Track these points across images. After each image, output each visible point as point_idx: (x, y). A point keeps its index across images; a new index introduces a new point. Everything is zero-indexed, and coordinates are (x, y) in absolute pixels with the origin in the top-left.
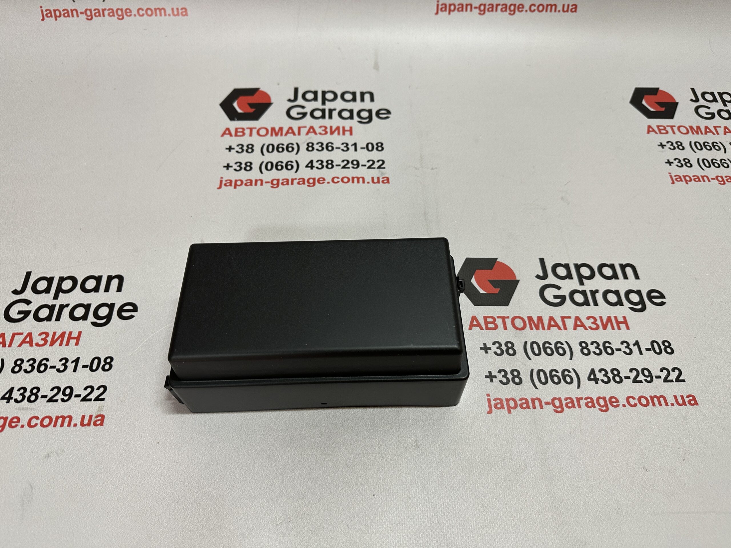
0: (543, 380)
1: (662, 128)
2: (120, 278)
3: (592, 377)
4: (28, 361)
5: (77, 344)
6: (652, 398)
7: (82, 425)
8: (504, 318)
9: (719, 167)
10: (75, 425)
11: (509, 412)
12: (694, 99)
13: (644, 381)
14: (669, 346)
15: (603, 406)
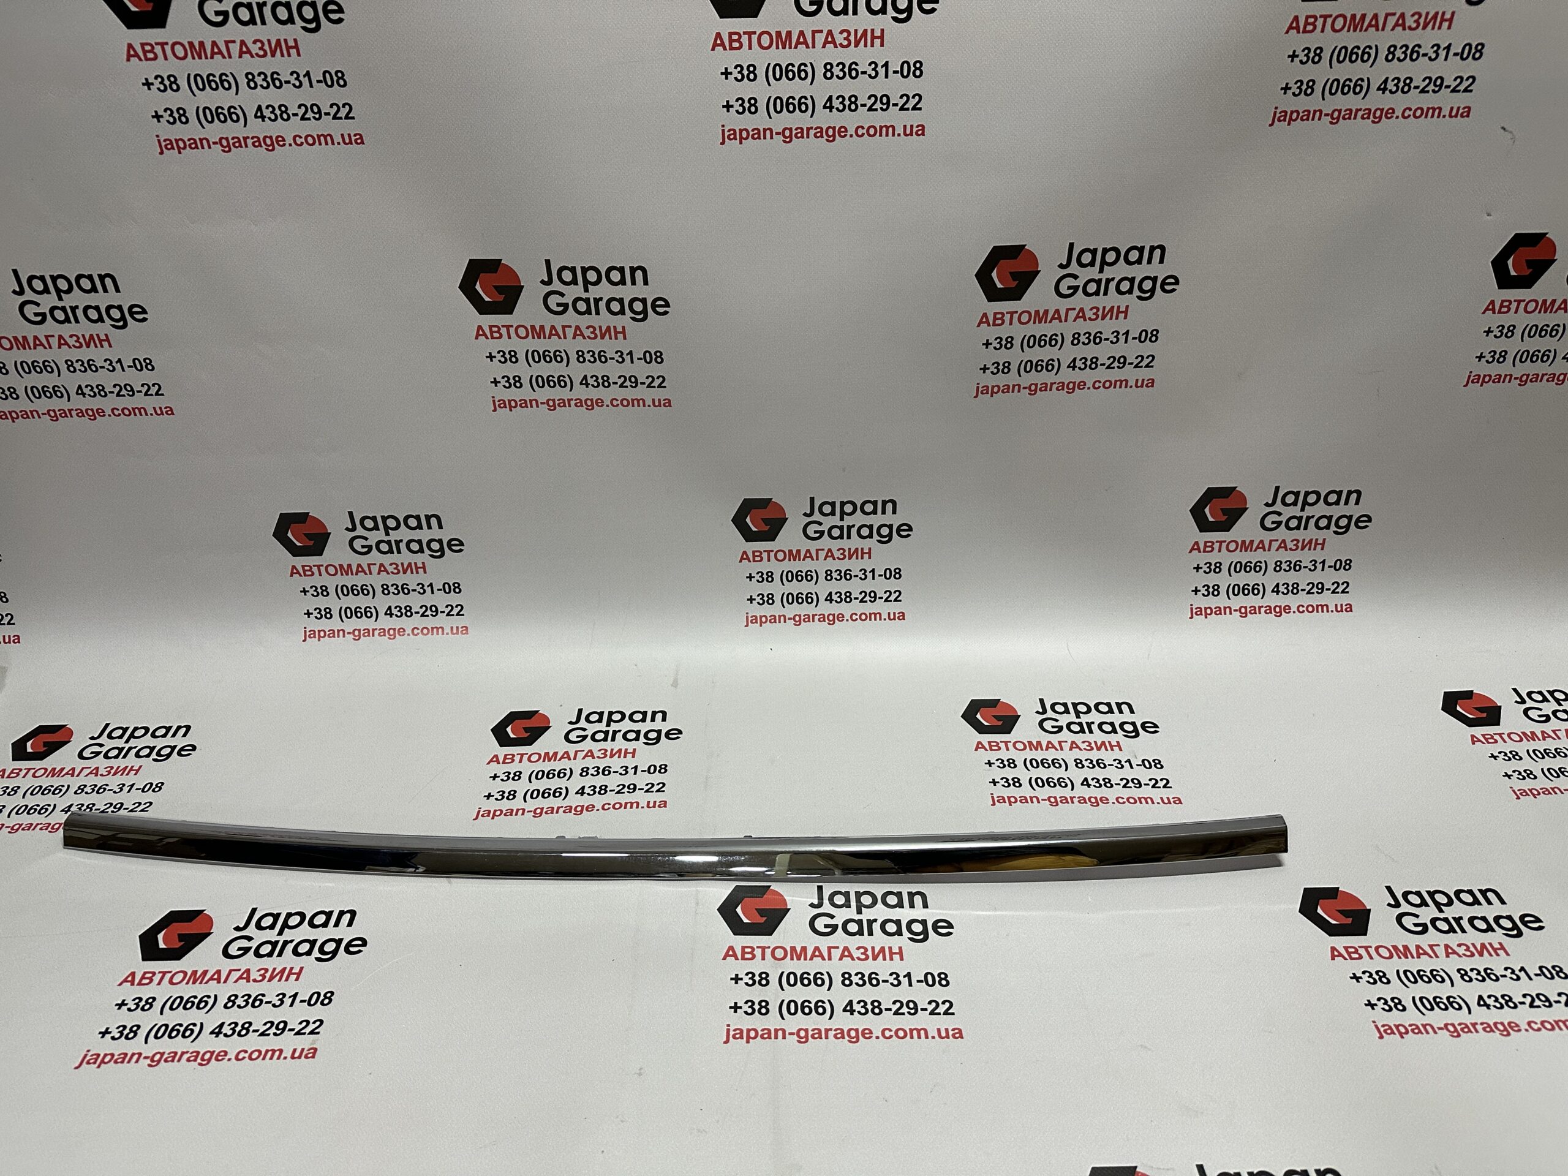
0: (792, 1010)
1: (995, 744)
2: (353, 913)
3: (849, 1008)
4: (243, 997)
5: (297, 979)
6: (911, 1030)
7: (293, 1057)
8: (763, 949)
9: (1055, 785)
10: (285, 1058)
11: (748, 1042)
12: (1041, 710)
13: (906, 1014)
14: (945, 979)
15: (853, 1038)
